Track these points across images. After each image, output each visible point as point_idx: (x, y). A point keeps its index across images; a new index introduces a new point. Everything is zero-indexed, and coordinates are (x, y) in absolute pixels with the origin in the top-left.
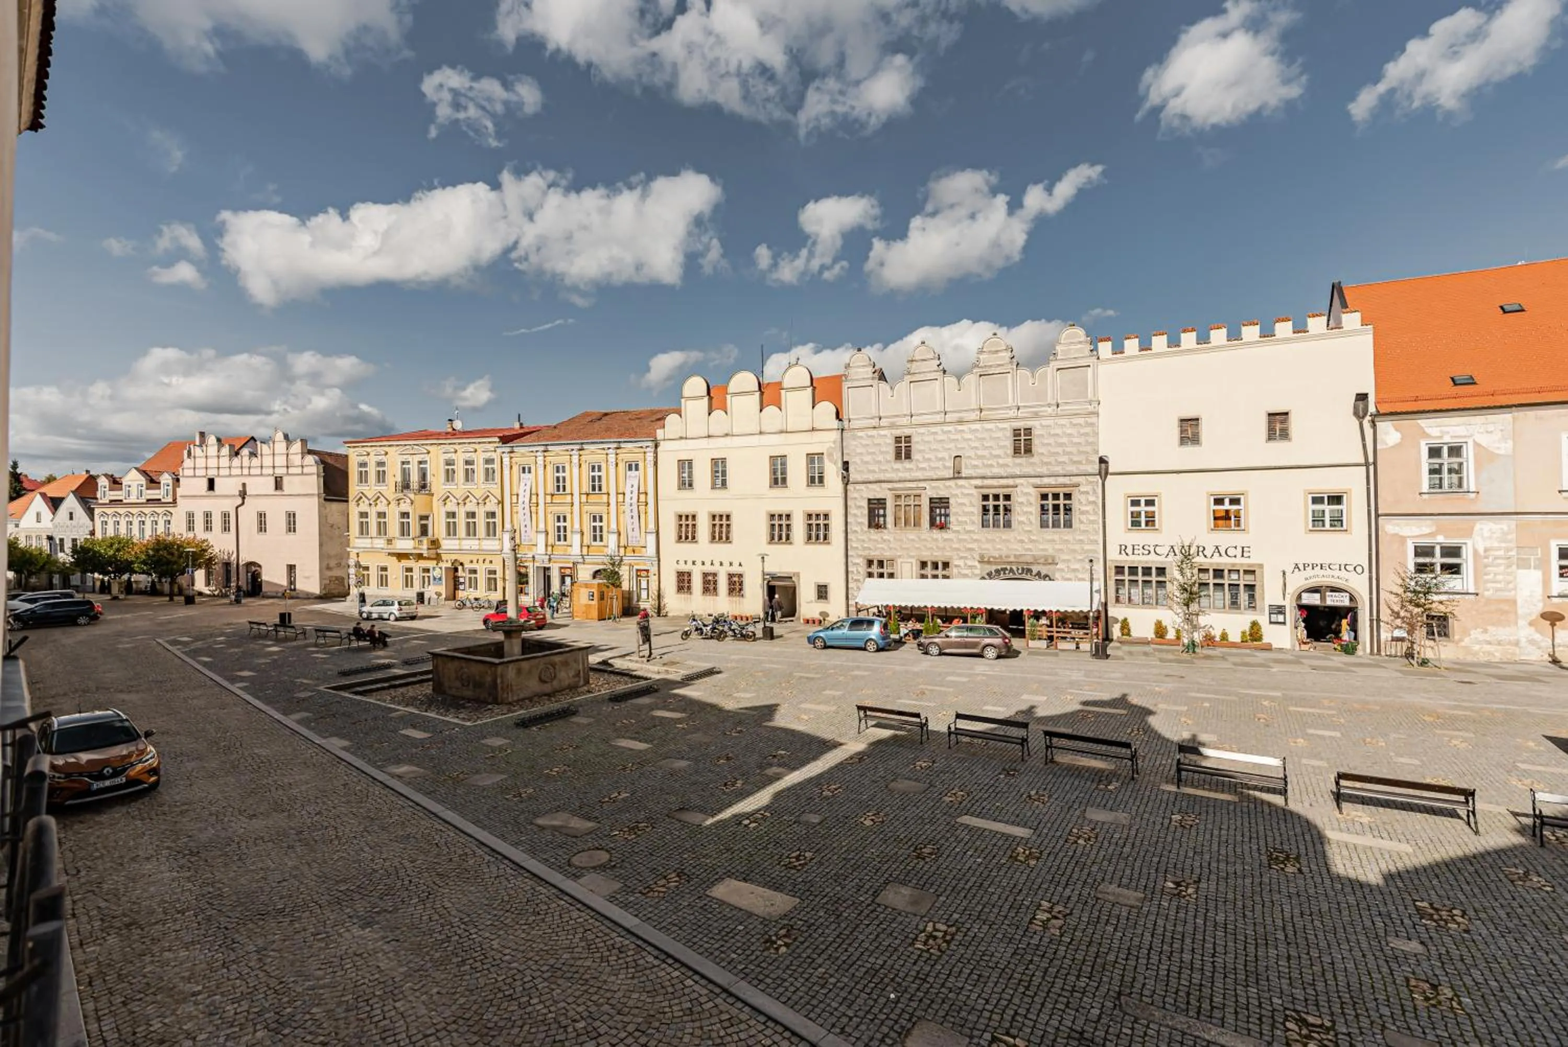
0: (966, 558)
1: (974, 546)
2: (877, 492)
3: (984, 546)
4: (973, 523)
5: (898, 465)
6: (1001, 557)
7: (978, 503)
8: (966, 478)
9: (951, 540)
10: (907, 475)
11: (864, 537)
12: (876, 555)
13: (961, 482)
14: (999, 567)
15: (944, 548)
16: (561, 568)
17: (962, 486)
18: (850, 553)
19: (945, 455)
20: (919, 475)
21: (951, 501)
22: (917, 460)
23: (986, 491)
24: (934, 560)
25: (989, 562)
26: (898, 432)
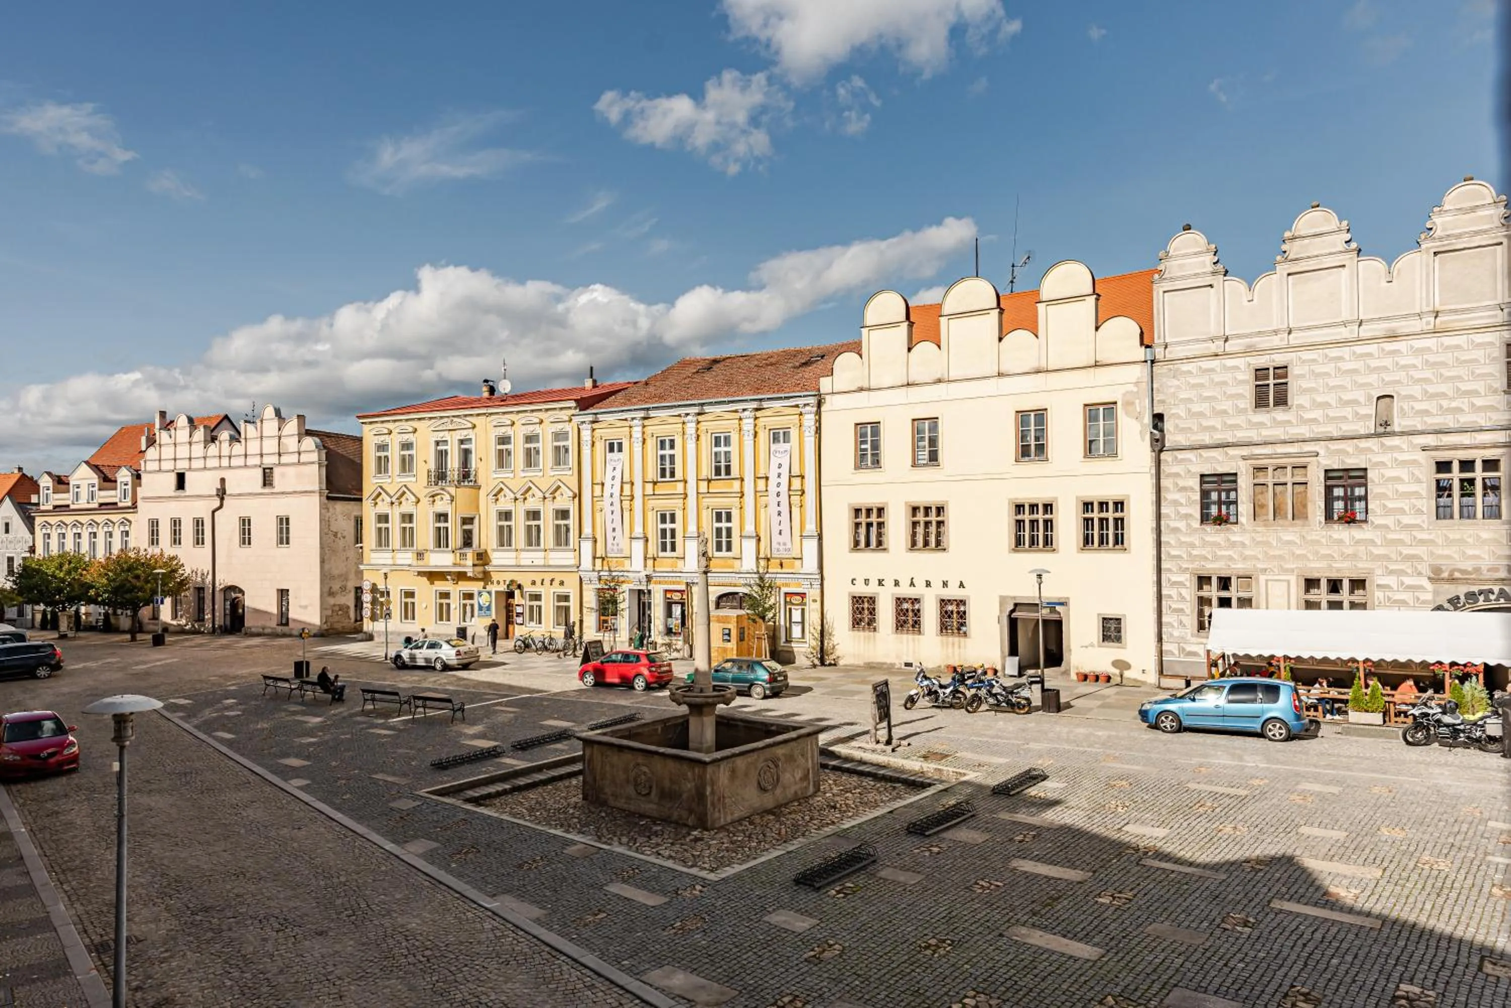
0: (1402, 572)
1: (1420, 551)
2: (1219, 463)
3: (1439, 551)
4: (1419, 512)
5: (1262, 417)
6: (1477, 570)
7: (1428, 476)
8: (1403, 434)
9: (1372, 542)
10: (1279, 433)
11: (1195, 539)
12: (1216, 568)
13: (1389, 441)
14: (1475, 589)
15: (1355, 556)
16: (666, 591)
17: (1393, 448)
18: (1164, 565)
19: (1359, 395)
20: (1304, 431)
21: (1370, 474)
22: (1300, 406)
23: (1444, 456)
24: (1334, 575)
25: (1452, 580)
26: (1262, 361)
